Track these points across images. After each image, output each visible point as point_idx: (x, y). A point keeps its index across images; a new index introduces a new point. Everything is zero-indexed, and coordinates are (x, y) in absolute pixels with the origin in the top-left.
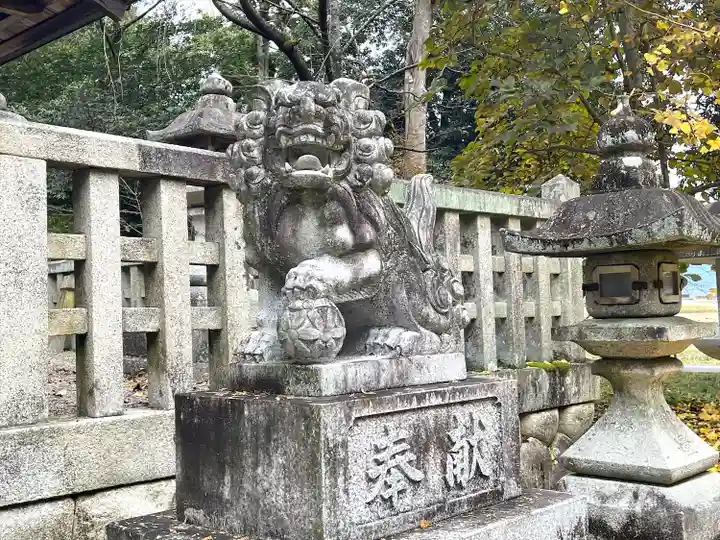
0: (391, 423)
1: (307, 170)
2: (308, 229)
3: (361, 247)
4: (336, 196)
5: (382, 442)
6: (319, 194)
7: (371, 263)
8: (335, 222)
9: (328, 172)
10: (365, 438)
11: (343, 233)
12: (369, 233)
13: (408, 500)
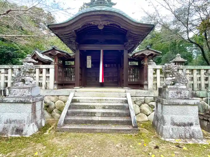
0: (174, 91)
1: (167, 71)
2: (168, 75)
3: (173, 77)
4: (170, 73)
5: (173, 92)
6: (169, 73)
7: (174, 78)
8: (170, 75)
9: (169, 71)
10: (171, 92)
11: (171, 76)
12: (174, 75)
13: (176, 97)
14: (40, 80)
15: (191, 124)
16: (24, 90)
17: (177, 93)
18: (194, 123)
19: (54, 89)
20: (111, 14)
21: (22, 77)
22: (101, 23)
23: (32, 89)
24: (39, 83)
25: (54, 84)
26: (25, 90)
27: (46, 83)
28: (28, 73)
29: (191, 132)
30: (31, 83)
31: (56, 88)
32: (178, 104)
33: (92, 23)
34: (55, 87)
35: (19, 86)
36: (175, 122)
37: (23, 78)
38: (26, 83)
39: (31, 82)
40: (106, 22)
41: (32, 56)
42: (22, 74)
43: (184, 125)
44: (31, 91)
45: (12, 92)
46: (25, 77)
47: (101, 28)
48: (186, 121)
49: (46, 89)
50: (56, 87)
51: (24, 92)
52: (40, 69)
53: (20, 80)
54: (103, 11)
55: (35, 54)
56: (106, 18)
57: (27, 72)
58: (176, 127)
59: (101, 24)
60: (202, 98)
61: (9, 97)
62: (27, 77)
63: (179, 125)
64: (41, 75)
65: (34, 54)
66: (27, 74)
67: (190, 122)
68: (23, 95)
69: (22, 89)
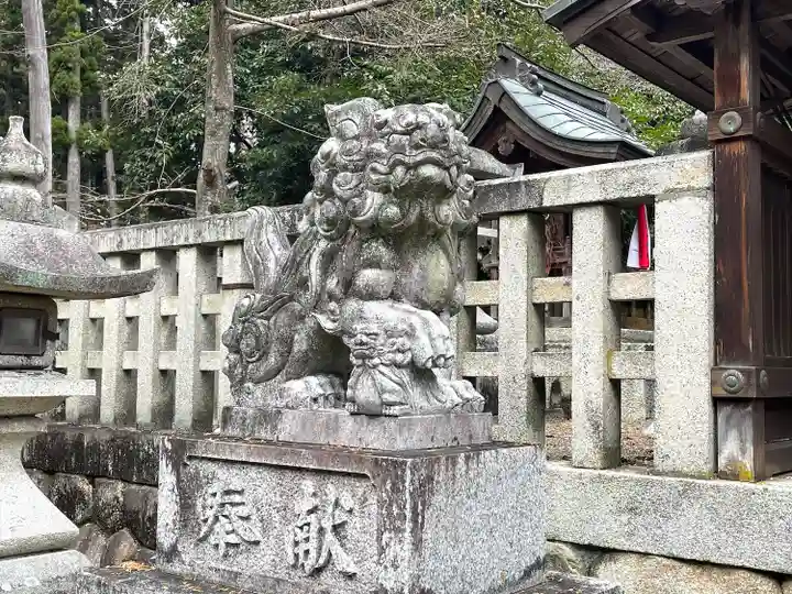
14: (542, 348)
16: (332, 489)
19: (717, 473)
21: (317, 306)
23: (424, 489)
24: (538, 383)
25: (717, 402)
26: (348, 502)
27: (616, 384)
28: (379, 250)
30: (416, 395)
31: (748, 463)
34: (730, 448)
35: (288, 428)
37: (328, 325)
38: (363, 389)
39: (422, 374)
42: (314, 270)
44: (418, 527)
45: (210, 513)
46: (352, 305)
49: (614, 457)
50: (738, 448)
51: (328, 525)
52: (537, 216)
53: (301, 344)
57: (375, 229)
61: (176, 568)
62: (373, 308)
64: (550, 289)
65: (489, 111)
66: (374, 264)
68: (318, 571)
69: (308, 484)
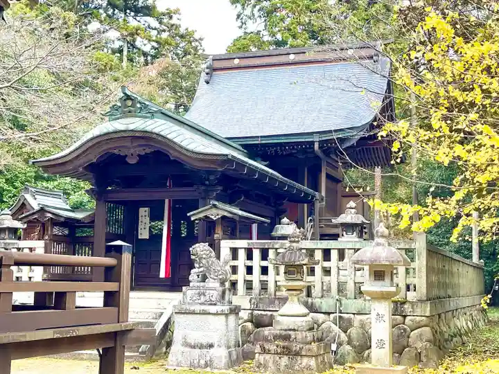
10: (189, 292)
15: (211, 346)
17: (200, 295)
18: (216, 346)
20: (147, 135)
22: (132, 151)
29: (208, 358)
32: (193, 313)
33: (116, 152)
36: (189, 341)
40: (142, 148)
41: (14, 211)
43: (201, 347)
47: (132, 161)
48: (204, 341)
54: (132, 131)
55: (23, 203)
56: (143, 142)
58: (188, 349)
59: (132, 154)
60: (329, 314)
63: (194, 347)
65: (21, 202)
67: (210, 342)
